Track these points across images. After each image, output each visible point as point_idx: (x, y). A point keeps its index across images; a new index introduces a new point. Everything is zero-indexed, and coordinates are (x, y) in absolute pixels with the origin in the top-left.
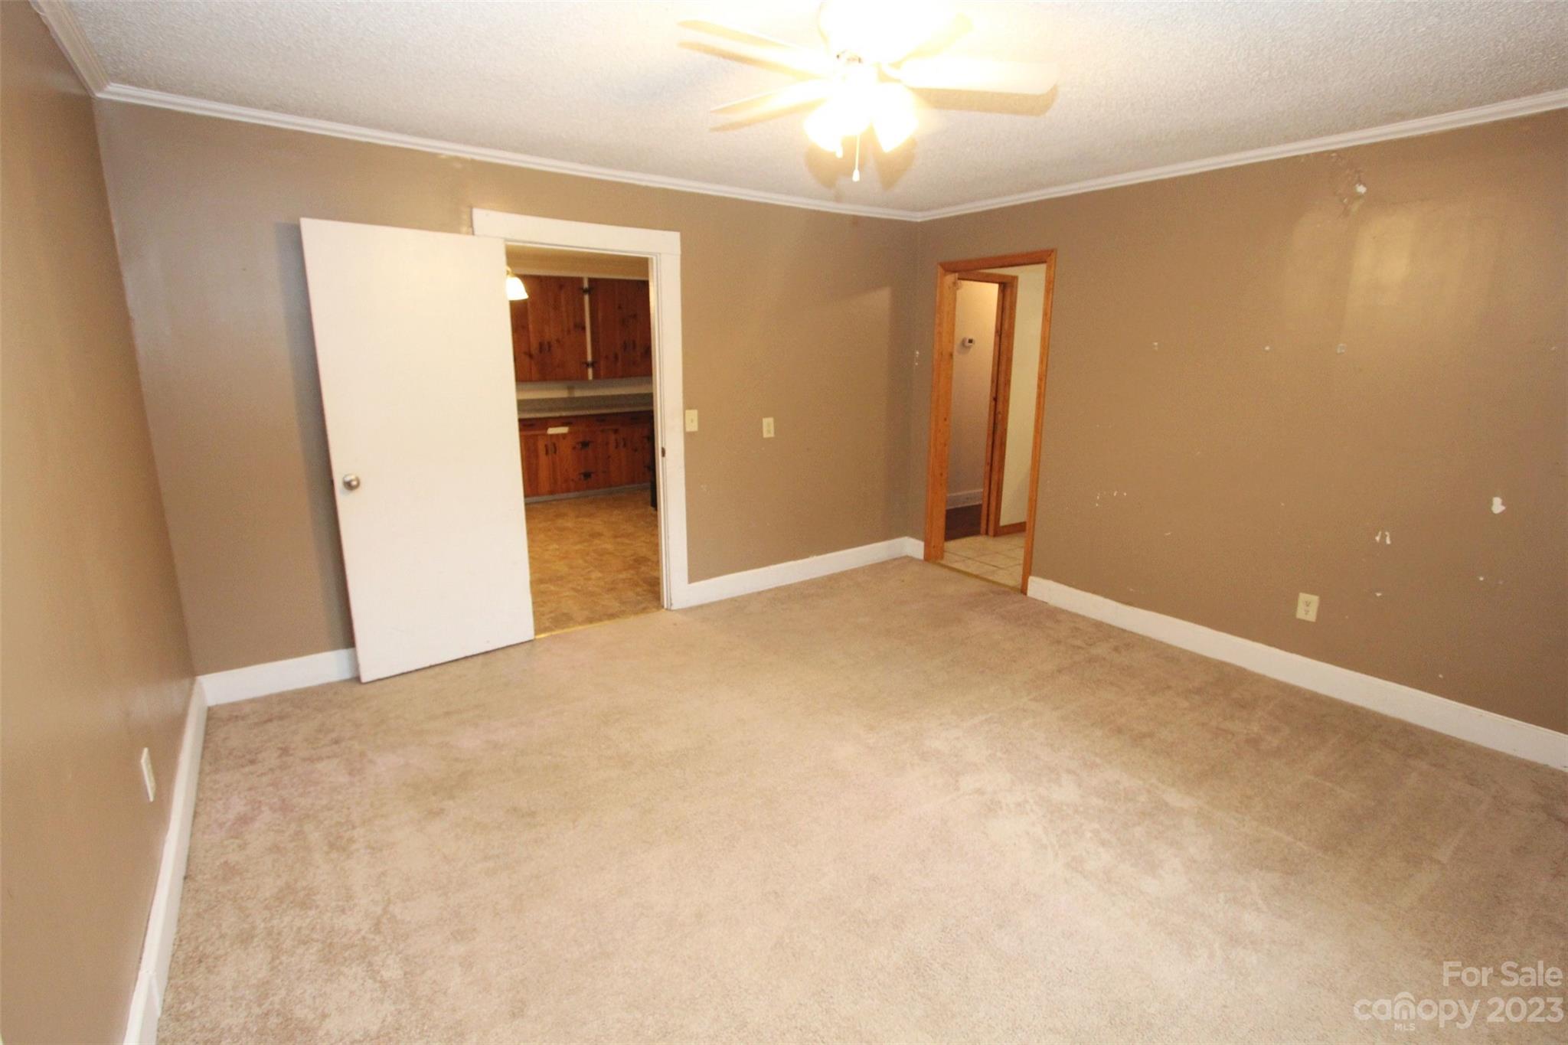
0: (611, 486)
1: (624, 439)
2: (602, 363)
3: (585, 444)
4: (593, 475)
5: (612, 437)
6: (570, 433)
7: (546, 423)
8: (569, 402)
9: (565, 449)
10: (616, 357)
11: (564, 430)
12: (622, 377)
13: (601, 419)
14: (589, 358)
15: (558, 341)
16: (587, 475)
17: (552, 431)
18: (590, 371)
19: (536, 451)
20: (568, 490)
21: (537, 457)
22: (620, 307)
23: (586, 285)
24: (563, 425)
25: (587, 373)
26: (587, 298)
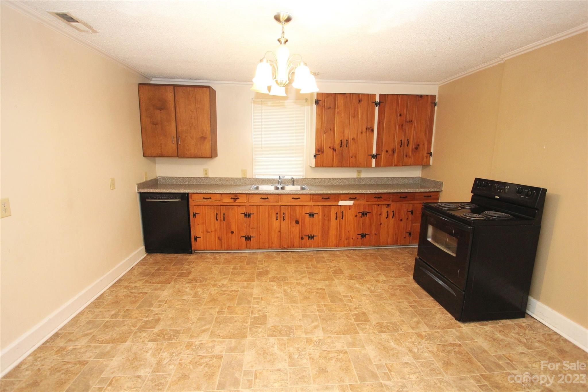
0: (379, 245)
1: (393, 212)
2: (383, 155)
3: (364, 214)
4: (367, 236)
5: (385, 210)
6: (354, 205)
7: (338, 197)
8: (358, 183)
9: (350, 216)
10: (394, 151)
11: (350, 203)
12: (396, 166)
13: (379, 196)
14: (374, 152)
15: (353, 139)
16: (363, 236)
17: (341, 203)
18: (374, 161)
19: (329, 216)
20: (349, 245)
21: (329, 220)
22: (400, 115)
23: (377, 99)
24: (351, 199)
25: (371, 162)
26: (377, 108)
